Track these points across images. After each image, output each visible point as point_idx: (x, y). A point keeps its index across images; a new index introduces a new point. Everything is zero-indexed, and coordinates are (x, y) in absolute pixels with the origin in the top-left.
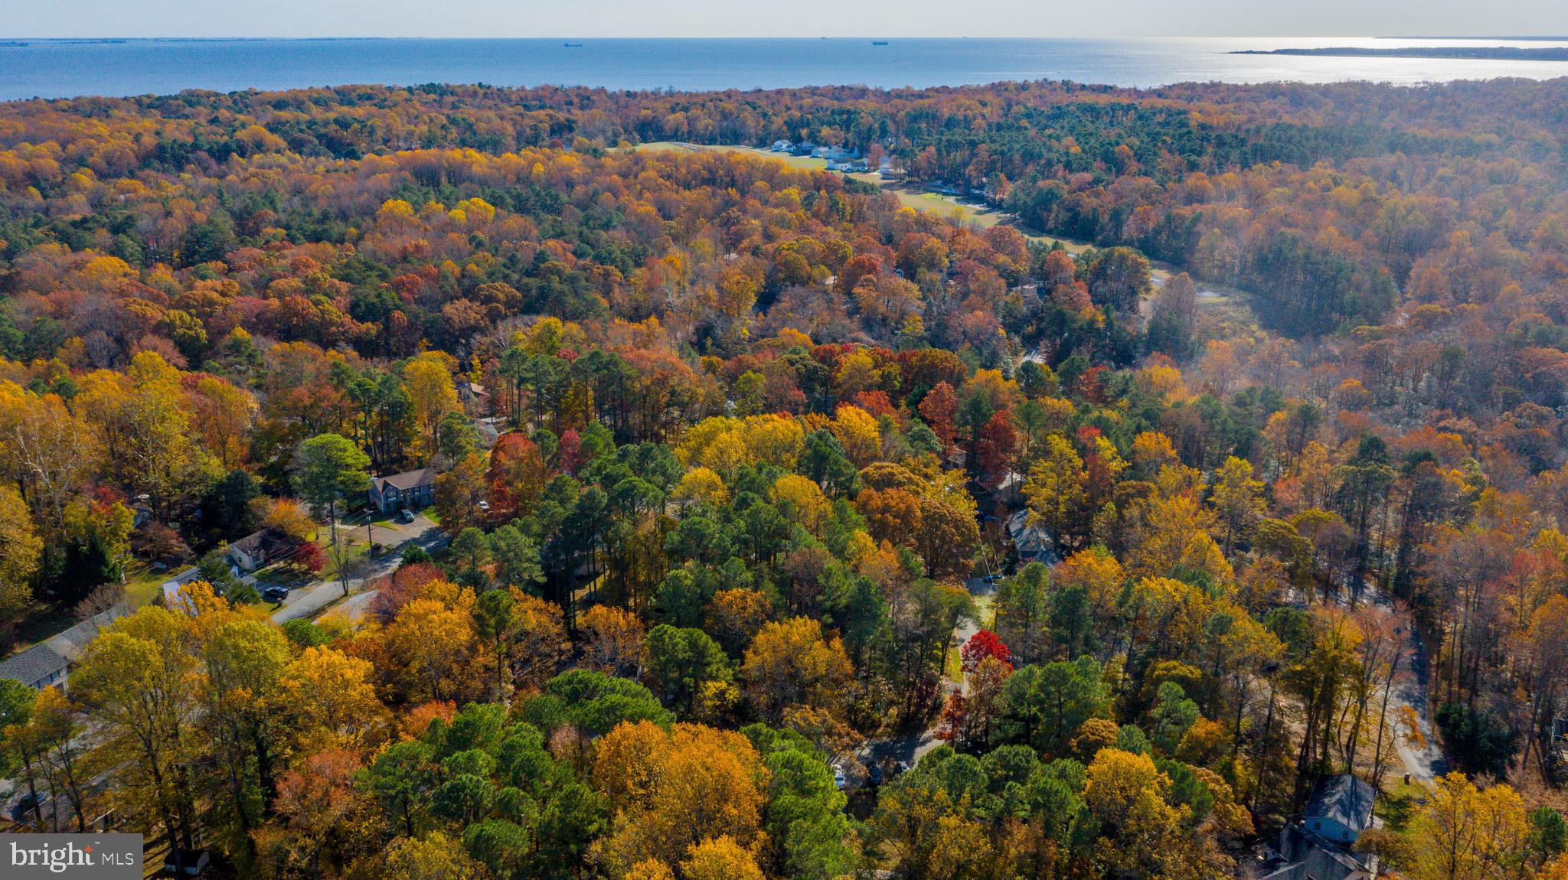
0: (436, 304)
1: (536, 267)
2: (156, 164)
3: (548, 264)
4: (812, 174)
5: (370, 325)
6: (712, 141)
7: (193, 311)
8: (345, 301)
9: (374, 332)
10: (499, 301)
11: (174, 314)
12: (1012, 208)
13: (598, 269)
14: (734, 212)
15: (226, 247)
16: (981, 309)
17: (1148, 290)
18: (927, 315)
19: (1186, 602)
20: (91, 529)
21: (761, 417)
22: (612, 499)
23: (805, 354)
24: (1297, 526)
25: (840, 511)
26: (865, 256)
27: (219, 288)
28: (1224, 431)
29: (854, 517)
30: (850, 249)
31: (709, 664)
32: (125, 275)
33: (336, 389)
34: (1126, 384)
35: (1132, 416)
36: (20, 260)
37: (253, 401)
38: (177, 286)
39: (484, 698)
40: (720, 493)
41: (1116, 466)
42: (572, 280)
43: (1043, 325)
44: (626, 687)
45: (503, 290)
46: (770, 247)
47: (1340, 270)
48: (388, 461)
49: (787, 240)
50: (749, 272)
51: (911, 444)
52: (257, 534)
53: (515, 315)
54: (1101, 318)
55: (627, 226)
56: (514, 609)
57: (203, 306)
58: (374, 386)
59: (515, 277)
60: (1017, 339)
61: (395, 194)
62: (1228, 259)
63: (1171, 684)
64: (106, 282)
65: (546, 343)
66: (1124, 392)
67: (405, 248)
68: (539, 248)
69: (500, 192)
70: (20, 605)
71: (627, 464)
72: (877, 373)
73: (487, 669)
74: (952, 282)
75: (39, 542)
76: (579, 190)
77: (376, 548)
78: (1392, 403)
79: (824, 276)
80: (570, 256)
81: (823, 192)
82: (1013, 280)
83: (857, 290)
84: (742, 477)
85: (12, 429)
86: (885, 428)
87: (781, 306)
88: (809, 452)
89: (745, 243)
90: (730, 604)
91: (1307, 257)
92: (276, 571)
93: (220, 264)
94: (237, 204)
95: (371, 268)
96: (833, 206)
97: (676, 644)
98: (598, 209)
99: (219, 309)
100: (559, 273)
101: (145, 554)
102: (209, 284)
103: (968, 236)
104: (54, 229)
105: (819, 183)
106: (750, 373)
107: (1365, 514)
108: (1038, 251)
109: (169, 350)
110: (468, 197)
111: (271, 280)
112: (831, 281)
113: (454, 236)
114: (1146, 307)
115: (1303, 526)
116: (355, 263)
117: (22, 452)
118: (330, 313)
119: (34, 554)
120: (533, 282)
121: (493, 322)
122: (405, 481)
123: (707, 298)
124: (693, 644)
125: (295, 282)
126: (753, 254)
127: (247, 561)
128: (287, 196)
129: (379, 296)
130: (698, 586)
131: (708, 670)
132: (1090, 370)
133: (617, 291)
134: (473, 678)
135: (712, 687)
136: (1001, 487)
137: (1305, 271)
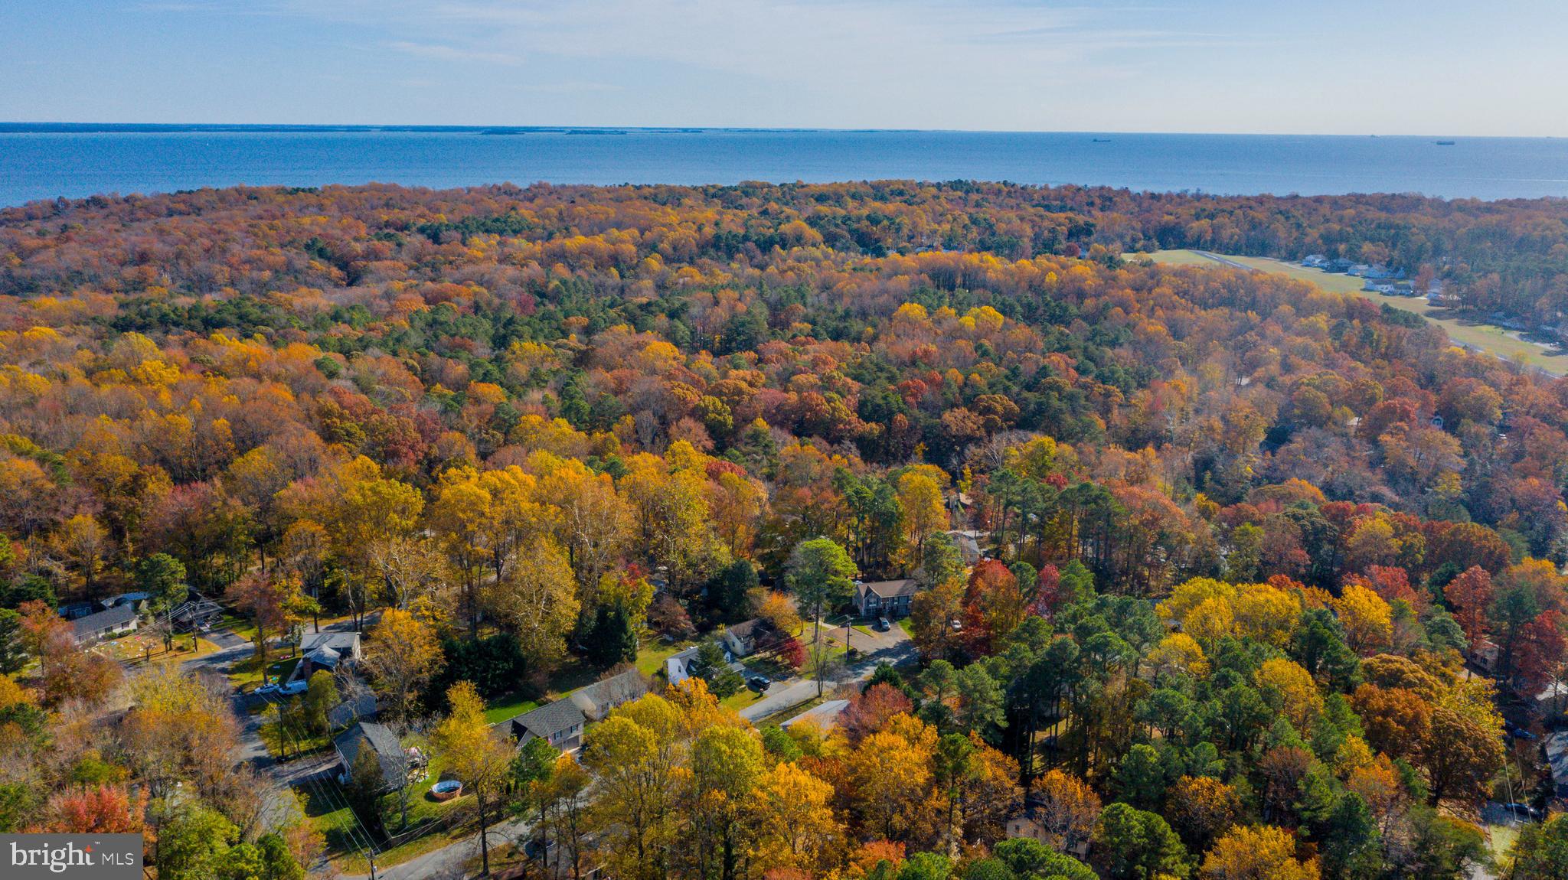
0: (936, 411)
1: (1037, 382)
2: (712, 252)
3: (1049, 379)
4: (1346, 300)
5: (873, 425)
6: (1236, 251)
7: (725, 399)
8: (854, 401)
9: (876, 433)
10: (996, 413)
11: (709, 400)
13: (1099, 388)
14: (1252, 337)
15: (760, 338)
16: (1537, 476)
18: (1467, 473)
20: (619, 599)
21: (1254, 586)
22: (1086, 652)
23: (1314, 509)
25: (1334, 706)
26: (1396, 402)
27: (749, 378)
29: (1350, 716)
30: (1380, 390)
31: (1165, 855)
32: (675, 358)
33: (836, 493)
36: (596, 337)
37: (763, 490)
38: (715, 373)
39: (929, 845)
40: (1199, 665)
42: (1071, 398)
44: (1073, 868)
45: (1001, 402)
46: (1287, 380)
48: (874, 568)
49: (1309, 373)
50: (1259, 406)
51: (1430, 633)
52: (750, 622)
53: (1010, 428)
55: (1135, 345)
56: (971, 757)
57: (733, 394)
58: (870, 494)
59: (1015, 389)
61: (913, 297)
64: (659, 364)
65: (1039, 466)
67: (915, 353)
68: (1043, 362)
69: (1010, 300)
70: (557, 656)
71: (1103, 616)
72: (1396, 544)
73: (939, 812)
74: (1504, 436)
75: (577, 605)
76: (1089, 302)
77: (852, 653)
79: (1345, 417)
80: (1073, 373)
83: (1384, 438)
84: (1224, 650)
85: (571, 502)
86: (1398, 615)
87: (1293, 446)
88: (1305, 630)
89: (1260, 372)
90: (1196, 793)
92: (762, 660)
93: (752, 354)
94: (772, 295)
95: (881, 370)
96: (1366, 336)
97: (1133, 827)
98: (1107, 324)
99: (746, 398)
100: (1059, 389)
101: (657, 624)
102: (741, 374)
103: (1530, 387)
104: (625, 310)
105: (1354, 311)
106: (1248, 526)
109: (701, 432)
110: (980, 303)
111: (794, 373)
112: (1354, 421)
113: (962, 343)
116: (868, 364)
117: (576, 523)
118: (840, 411)
119: (573, 615)
120: (1032, 397)
121: (989, 434)
122: (887, 590)
123: (1211, 429)
124: (1150, 831)
125: (813, 378)
126: (1268, 386)
127: (739, 647)
128: (816, 291)
129: (885, 398)
130: (1163, 765)
131: (1164, 861)
133: (1116, 412)
134: (924, 819)
136: (1541, 697)
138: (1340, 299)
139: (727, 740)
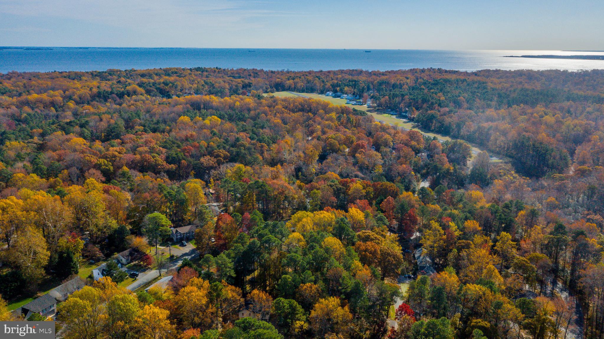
0: (198, 158)
1: (235, 144)
2: (97, 99)
3: (240, 142)
4: (341, 107)
5: (173, 165)
6: (303, 91)
7: (109, 160)
8: (164, 156)
9: (174, 168)
10: (220, 156)
11: (102, 161)
12: (418, 121)
13: (259, 144)
14: (311, 122)
15: (121, 133)
16: (405, 164)
17: (470, 157)
18: (384, 165)
19: (484, 294)
20: (68, 248)
21: (319, 212)
22: (262, 244)
23: (337, 182)
24: (529, 260)
25: (349, 251)
26: (360, 142)
27: (118, 150)
28: (500, 219)
29: (354, 253)
30: (354, 138)
31: (297, 314)
32: (84, 144)
33: (160, 194)
34: (462, 197)
35: (463, 212)
36: (47, 138)
37: (128, 196)
38: (103, 149)
39: (210, 327)
40: (303, 243)
41: (457, 233)
42: (249, 149)
43: (429, 170)
44: (265, 325)
45: (223, 152)
46: (324, 137)
47: (547, 151)
48: (178, 222)
49: (331, 134)
50: (316, 147)
51: (377, 221)
52: (128, 250)
53: (227, 162)
54: (452, 168)
55: (270, 127)
56: (223, 291)
57: (112, 157)
58: (174, 193)
59: (228, 147)
60: (419, 175)
61: (184, 114)
62: (502, 144)
63: (478, 330)
64: (77, 147)
65: (239, 175)
66: (461, 200)
67: (187, 136)
68: (237, 136)
69: (222, 113)
70: (40, 277)
71: (267, 230)
72: (364, 191)
73: (212, 313)
74: (394, 151)
75: (49, 253)
76: (252, 113)
77: (172, 257)
78: (568, 207)
79: (344, 149)
80: (249, 139)
81: (345, 115)
82: (417, 151)
83: (357, 155)
84: (311, 236)
85: (41, 209)
86: (367, 216)
87: (328, 160)
88: (337, 225)
89: (315, 135)
90: (306, 289)
91: (534, 145)
92: (135, 265)
93: (119, 140)
94: (126, 116)
95: (174, 143)
96: (348, 119)
97: (285, 306)
98: (259, 120)
99: (118, 159)
100: (244, 146)
101: (87, 256)
102: (115, 149)
103: (400, 134)
104: (59, 125)
105: (343, 111)
106: (315, 190)
107: (557, 253)
108: (428, 139)
109: (99, 174)
110: (211, 115)
111: (138, 147)
112: (347, 150)
113: (205, 131)
114: (470, 163)
115: (531, 260)
116: (168, 141)
117: (44, 218)
118: (158, 161)
119: (47, 258)
120: (234, 149)
121: (219, 165)
122: (184, 230)
123: (300, 156)
124: (291, 306)
125: (146, 149)
126: (318, 139)
127: (124, 261)
128: (144, 113)
129: (176, 154)
130: (293, 281)
131: (297, 316)
132: (448, 190)
133: (266, 153)
134: (207, 317)
135: (298, 324)
136: (412, 238)
137: (533, 151)
138: (339, 107)
139: (123, 300)
